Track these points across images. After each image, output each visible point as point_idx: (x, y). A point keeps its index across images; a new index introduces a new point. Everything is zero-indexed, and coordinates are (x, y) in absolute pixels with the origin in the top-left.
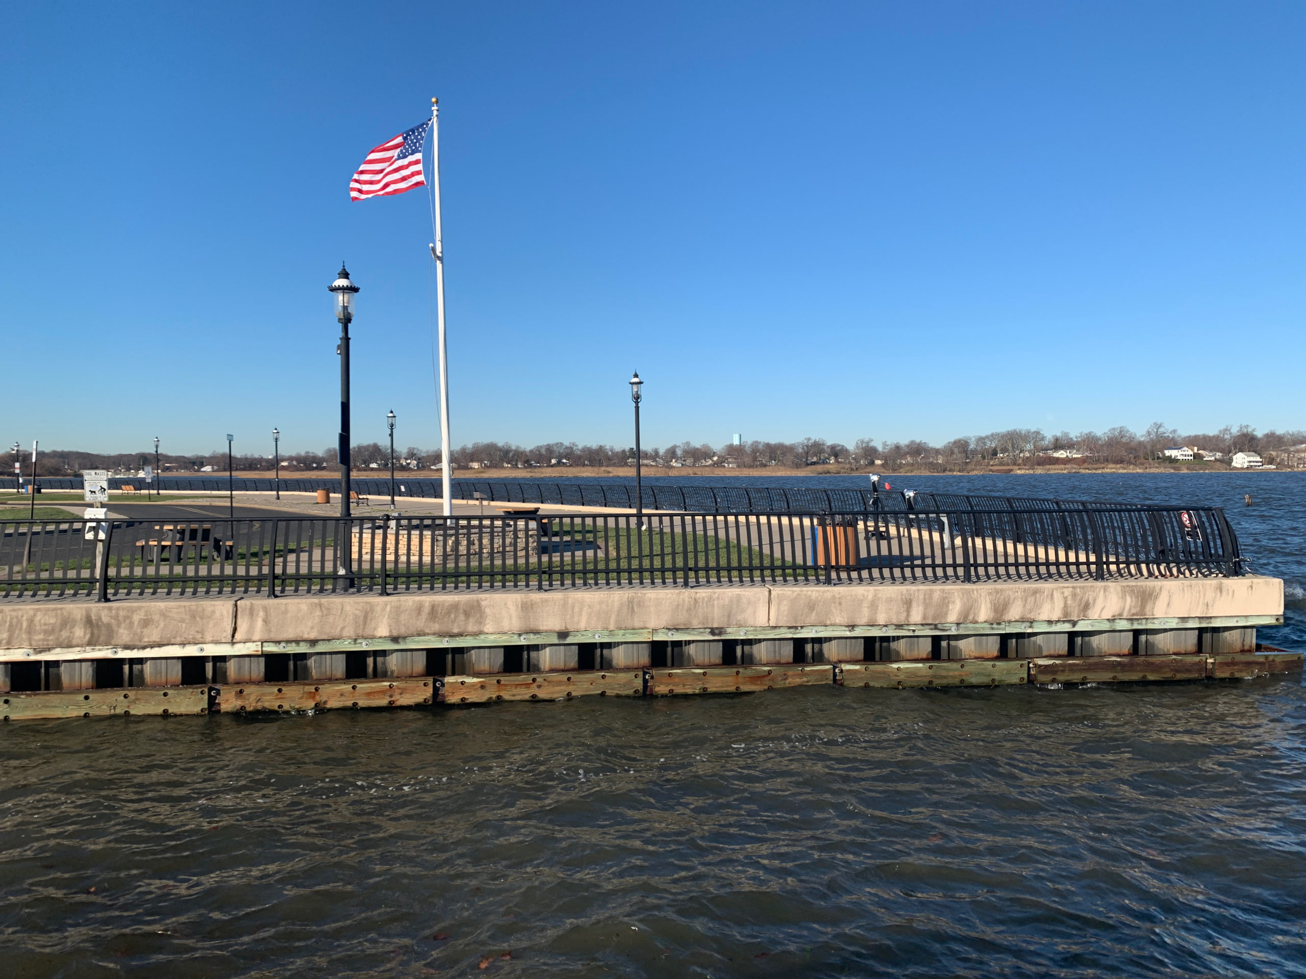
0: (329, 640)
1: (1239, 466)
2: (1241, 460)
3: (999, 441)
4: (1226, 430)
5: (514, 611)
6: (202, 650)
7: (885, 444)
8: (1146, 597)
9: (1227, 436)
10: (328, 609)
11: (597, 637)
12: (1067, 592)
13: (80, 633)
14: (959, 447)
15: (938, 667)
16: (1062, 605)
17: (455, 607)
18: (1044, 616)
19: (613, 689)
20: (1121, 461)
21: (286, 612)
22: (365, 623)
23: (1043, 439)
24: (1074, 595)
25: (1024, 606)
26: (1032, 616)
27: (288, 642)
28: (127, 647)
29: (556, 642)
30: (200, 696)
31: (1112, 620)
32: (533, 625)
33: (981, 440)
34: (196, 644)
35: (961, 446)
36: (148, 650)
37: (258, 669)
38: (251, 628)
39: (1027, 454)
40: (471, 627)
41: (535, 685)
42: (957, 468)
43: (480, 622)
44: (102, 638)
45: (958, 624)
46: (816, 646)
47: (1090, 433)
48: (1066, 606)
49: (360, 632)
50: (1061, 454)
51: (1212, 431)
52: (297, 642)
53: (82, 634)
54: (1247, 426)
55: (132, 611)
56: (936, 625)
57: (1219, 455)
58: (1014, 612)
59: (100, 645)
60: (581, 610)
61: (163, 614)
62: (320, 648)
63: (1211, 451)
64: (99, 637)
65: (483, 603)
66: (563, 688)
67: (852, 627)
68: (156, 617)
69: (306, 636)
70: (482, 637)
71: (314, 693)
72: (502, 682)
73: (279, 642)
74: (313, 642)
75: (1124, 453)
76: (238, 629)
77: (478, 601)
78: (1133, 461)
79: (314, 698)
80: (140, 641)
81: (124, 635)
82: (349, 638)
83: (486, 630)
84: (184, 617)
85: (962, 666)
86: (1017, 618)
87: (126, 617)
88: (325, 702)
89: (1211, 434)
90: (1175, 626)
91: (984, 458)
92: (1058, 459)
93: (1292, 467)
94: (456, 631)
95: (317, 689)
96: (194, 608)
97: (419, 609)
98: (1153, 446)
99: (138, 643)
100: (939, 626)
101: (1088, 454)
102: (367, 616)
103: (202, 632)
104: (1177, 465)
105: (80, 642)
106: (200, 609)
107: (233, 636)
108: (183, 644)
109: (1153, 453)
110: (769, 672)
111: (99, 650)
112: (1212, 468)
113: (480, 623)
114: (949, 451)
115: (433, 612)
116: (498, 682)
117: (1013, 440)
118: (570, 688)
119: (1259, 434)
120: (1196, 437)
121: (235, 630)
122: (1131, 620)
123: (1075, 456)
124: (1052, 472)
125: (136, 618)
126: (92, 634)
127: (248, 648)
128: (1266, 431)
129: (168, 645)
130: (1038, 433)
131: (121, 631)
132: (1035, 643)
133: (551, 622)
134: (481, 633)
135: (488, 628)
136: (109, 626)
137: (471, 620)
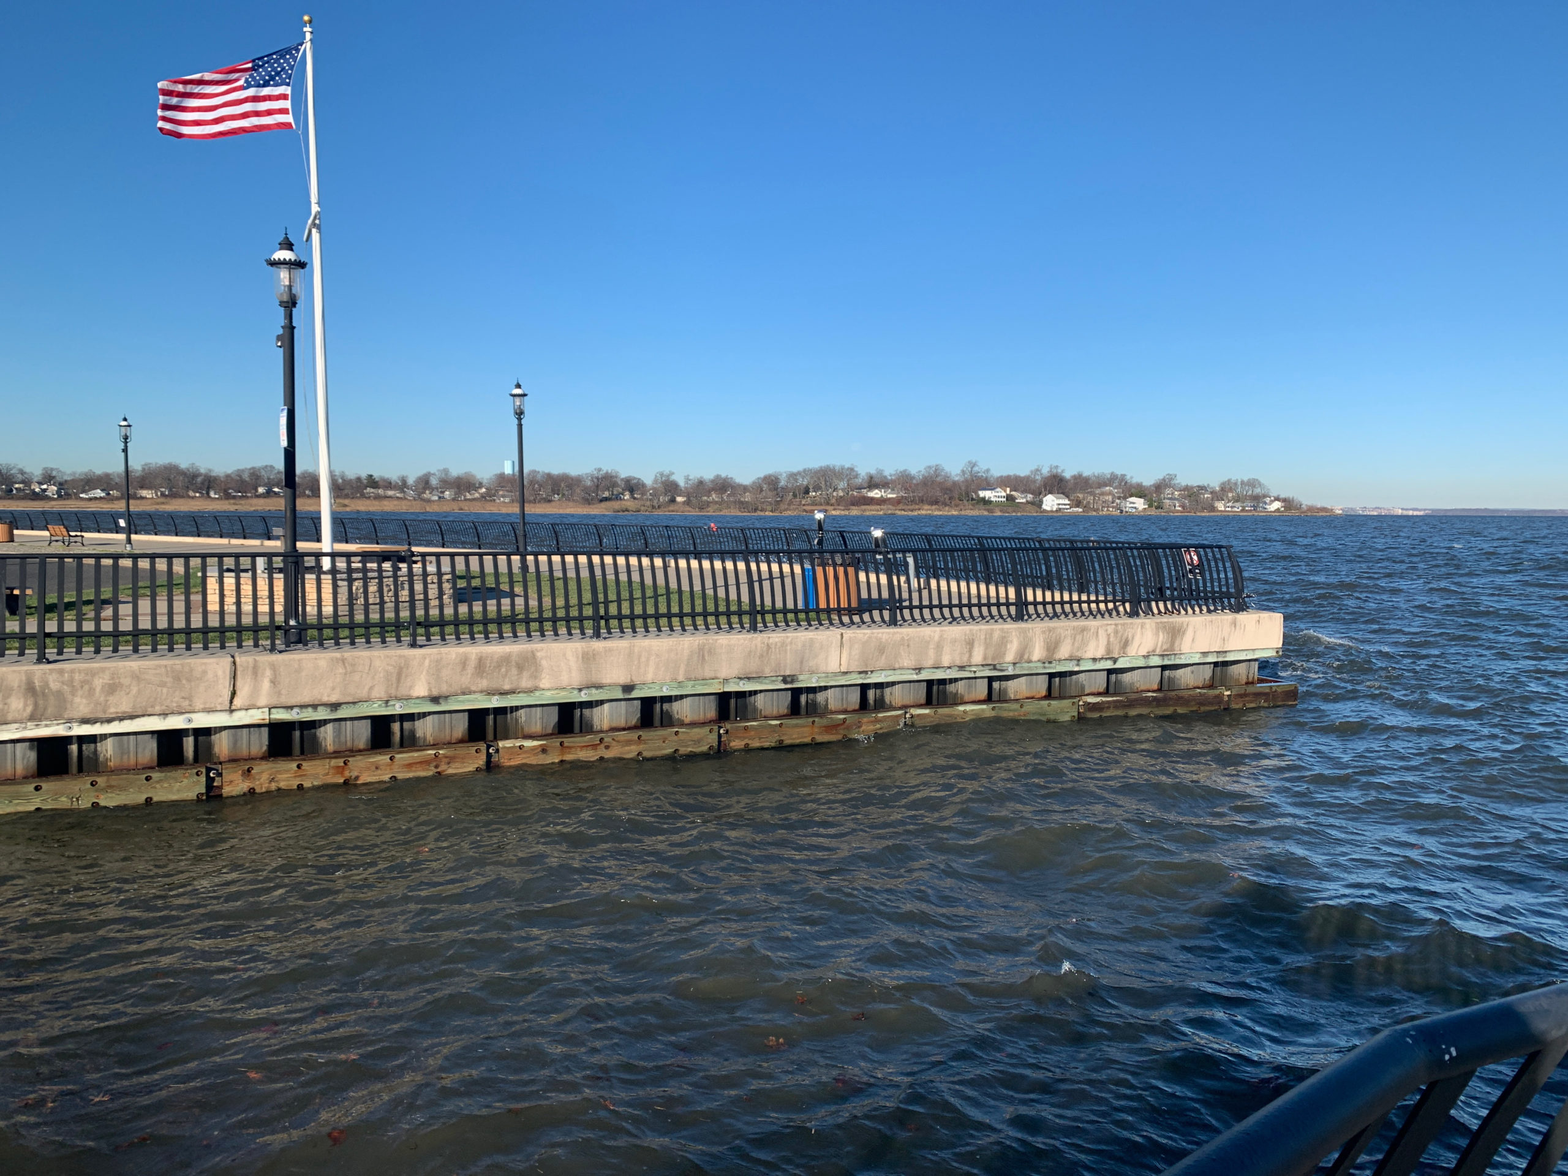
0: (354, 703)
1: (1048, 509)
2: (1051, 502)
3: (812, 477)
4: (1037, 470)
5: (573, 662)
6: (190, 721)
7: (687, 479)
8: (1175, 633)
9: (1038, 478)
10: (353, 665)
11: (664, 689)
12: (1110, 629)
13: (17, 705)
14: (769, 484)
15: (1000, 708)
16: (1105, 643)
17: (506, 659)
18: (1090, 654)
19: (687, 746)
20: (936, 502)
21: (299, 670)
22: (399, 680)
23: (857, 476)
24: (1116, 632)
25: (1073, 644)
26: (1079, 654)
27: (303, 707)
28: (85, 721)
29: (621, 697)
30: (195, 778)
31: (1146, 657)
32: (596, 678)
33: (793, 476)
34: (182, 713)
35: (771, 482)
36: (116, 723)
37: (260, 742)
38: (255, 691)
39: (841, 494)
40: (525, 683)
41: (602, 746)
42: (769, 508)
43: (535, 676)
44: (50, 711)
45: (1014, 664)
46: (878, 691)
47: (905, 471)
48: (1109, 642)
49: (393, 692)
50: (876, 494)
51: (1023, 472)
52: (315, 707)
53: (21, 705)
54: (1057, 467)
55: (93, 673)
56: (994, 665)
57: (1030, 497)
58: (1064, 652)
59: (46, 719)
60: (648, 660)
61: (136, 677)
62: (342, 713)
63: (1022, 492)
64: (45, 709)
65: (539, 654)
66: (633, 747)
67: (919, 670)
68: (126, 681)
69: (325, 699)
70: (537, 693)
71: (343, 768)
72: (566, 744)
73: (291, 708)
74: (335, 706)
75: (939, 494)
76: (238, 692)
77: (532, 652)
78: (948, 502)
79: (342, 773)
80: (105, 712)
81: (81, 706)
82: (380, 699)
83: (542, 686)
84: (165, 679)
85: (1021, 706)
86: (1067, 656)
87: (84, 683)
88: (357, 778)
89: (1022, 475)
90: (1197, 661)
91: (795, 496)
92: (872, 499)
93: (1096, 510)
94: (507, 687)
95: (345, 763)
96: (178, 667)
97: (464, 663)
98: (967, 487)
99: (101, 715)
100: (998, 667)
101: (902, 494)
102: (401, 673)
103: (190, 698)
104: (991, 507)
105: (17, 716)
106: (187, 669)
107: (231, 702)
108: (164, 715)
109: (967, 494)
110: (844, 720)
111: (46, 726)
112: (1024, 511)
113: (536, 678)
114: (757, 488)
115: (481, 666)
116: (562, 744)
117: (825, 477)
118: (641, 747)
119: (1068, 475)
120: (1008, 477)
121: (234, 694)
122: (1162, 656)
123: (890, 496)
124: (867, 513)
125: (98, 683)
126: (36, 705)
127: (252, 716)
128: (1075, 472)
129: (143, 716)
130: (852, 470)
131: (77, 700)
132: (1077, 682)
133: (614, 674)
134: (536, 689)
135: (545, 683)
136: (59, 694)
137: (525, 674)
